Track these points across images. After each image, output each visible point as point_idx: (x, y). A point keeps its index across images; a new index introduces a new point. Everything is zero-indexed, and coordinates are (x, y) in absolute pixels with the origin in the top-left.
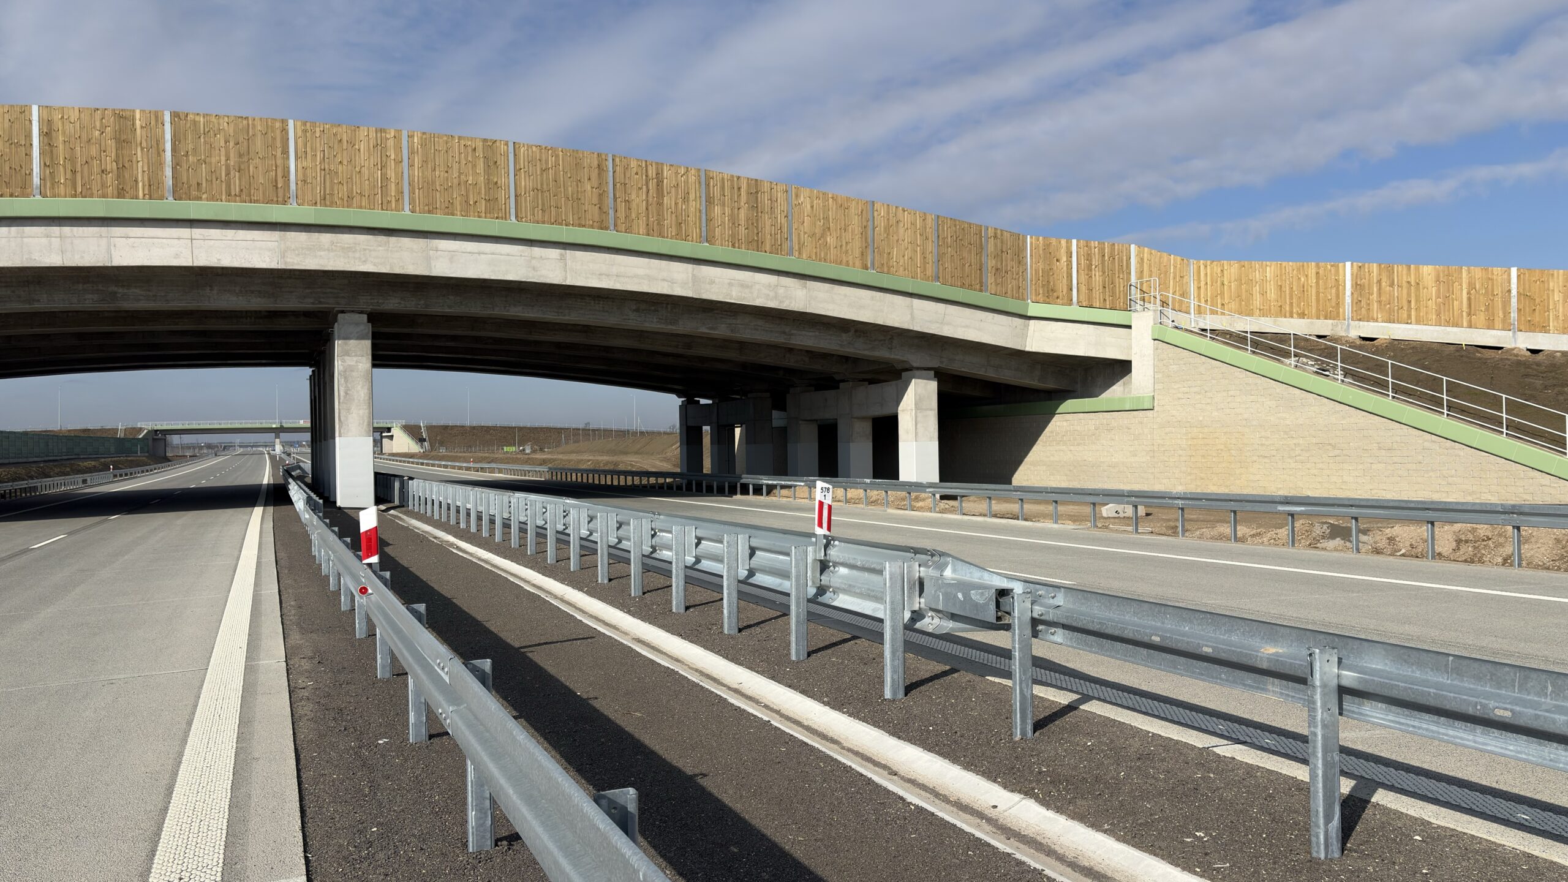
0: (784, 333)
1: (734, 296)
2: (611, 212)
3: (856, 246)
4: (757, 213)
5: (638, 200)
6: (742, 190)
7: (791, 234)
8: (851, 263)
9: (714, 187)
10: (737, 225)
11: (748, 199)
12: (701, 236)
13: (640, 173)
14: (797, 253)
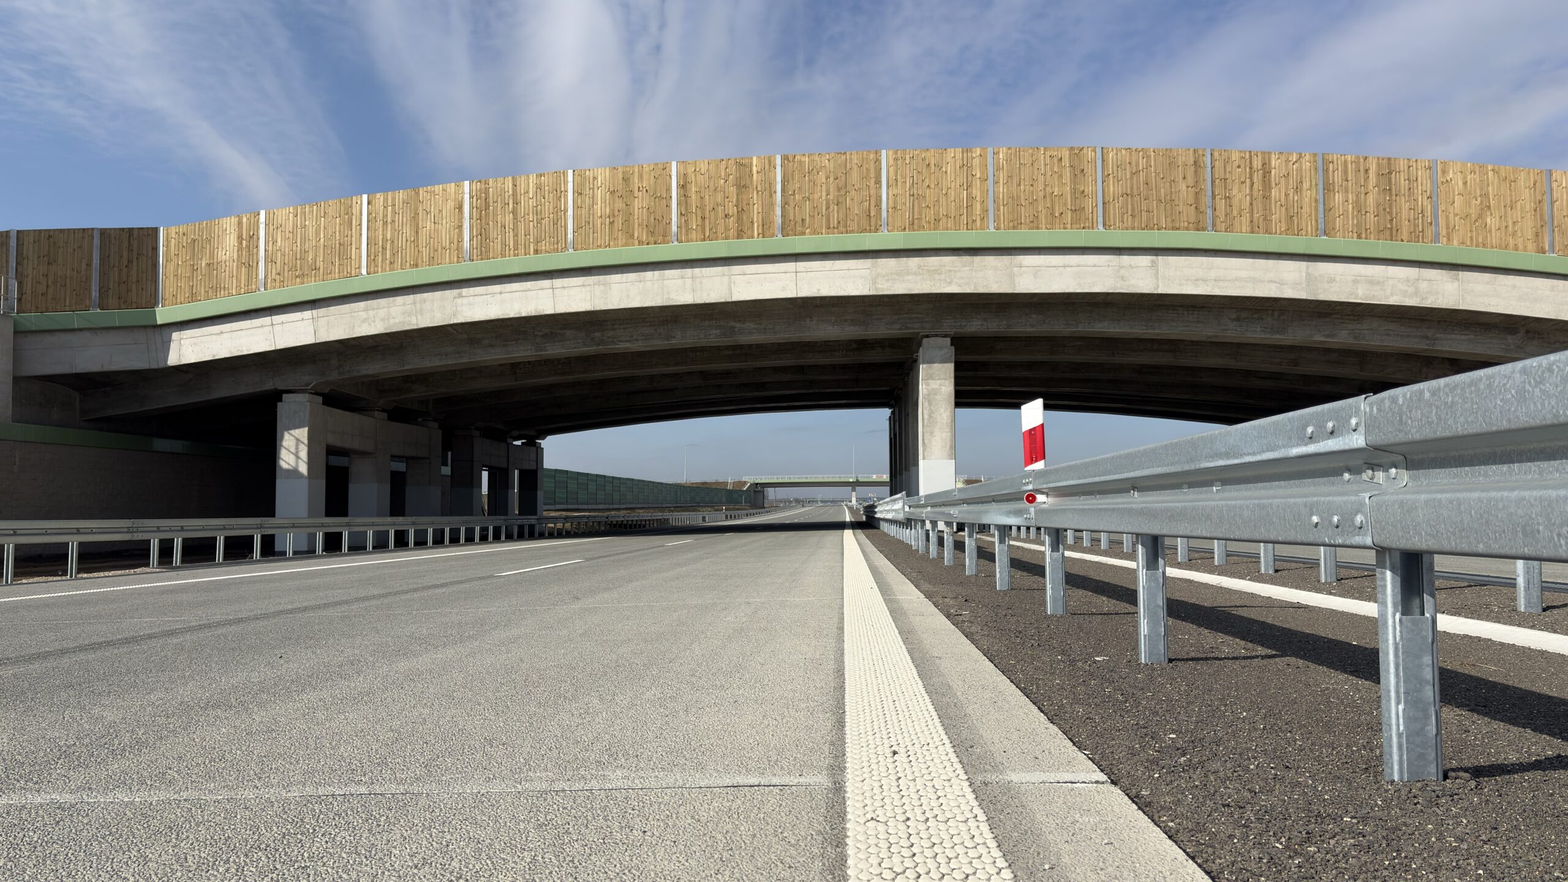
0: (1427, 338)
1: (1361, 295)
2: (1209, 212)
3: (1528, 226)
4: (1391, 196)
5: (1240, 195)
6: (1371, 172)
7: (1436, 217)
8: (1521, 246)
9: (1334, 172)
10: (1363, 213)
11: (1378, 181)
12: (1317, 229)
13: (1242, 166)
14: (1445, 240)
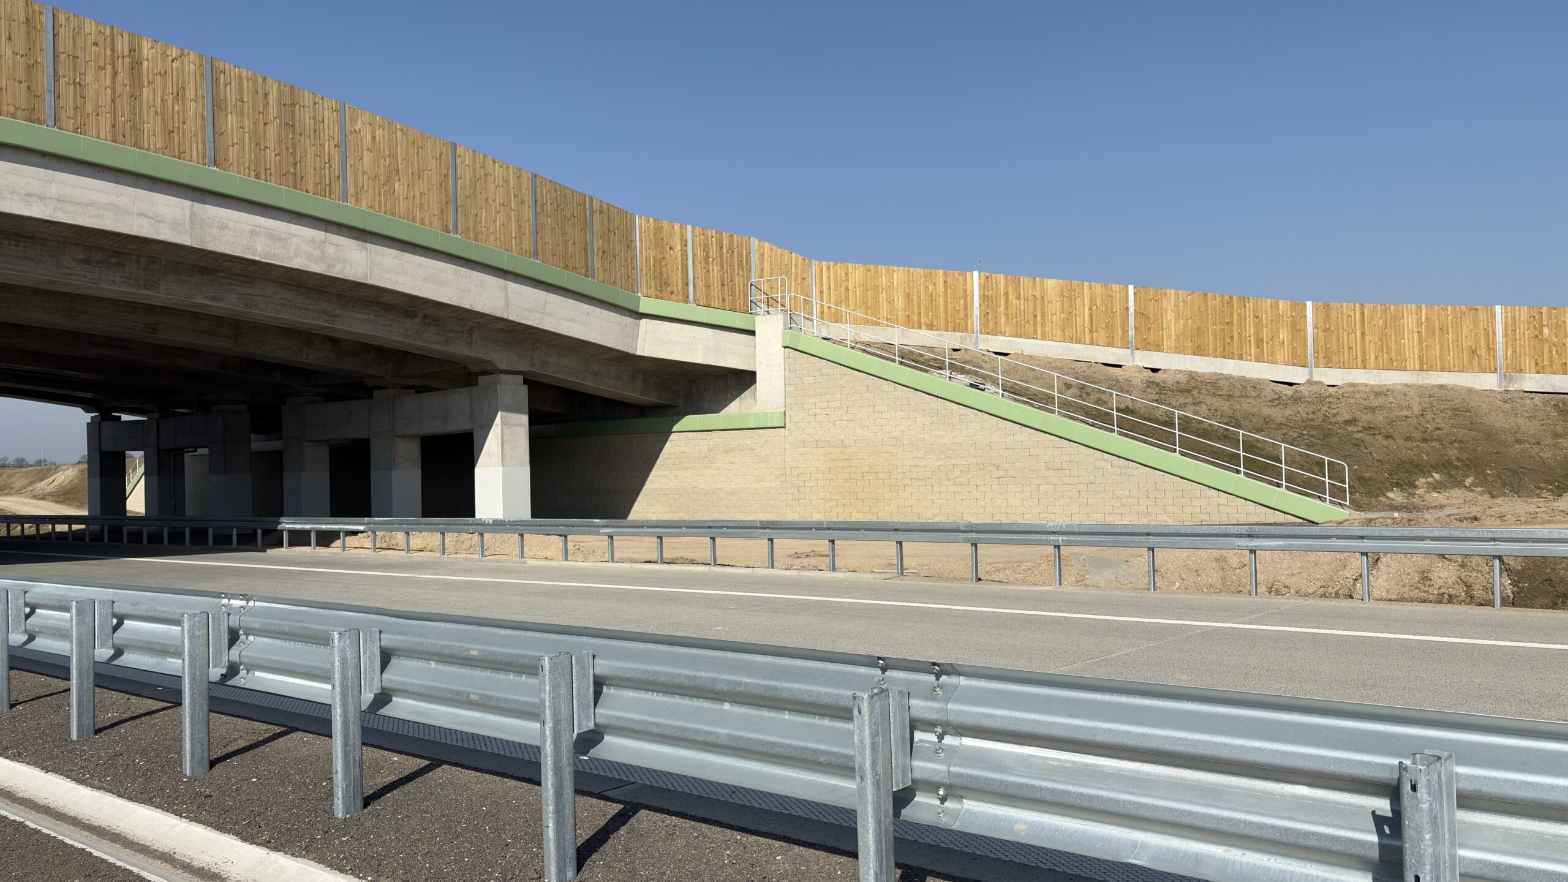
0: (326, 313)
2: (49, 98)
3: (434, 199)
4: (294, 133)
5: (97, 86)
6: (270, 97)
7: (345, 171)
8: (427, 222)
9: (226, 86)
10: (262, 147)
11: (279, 111)
12: (204, 156)
13: (101, 44)
14: (353, 199)
